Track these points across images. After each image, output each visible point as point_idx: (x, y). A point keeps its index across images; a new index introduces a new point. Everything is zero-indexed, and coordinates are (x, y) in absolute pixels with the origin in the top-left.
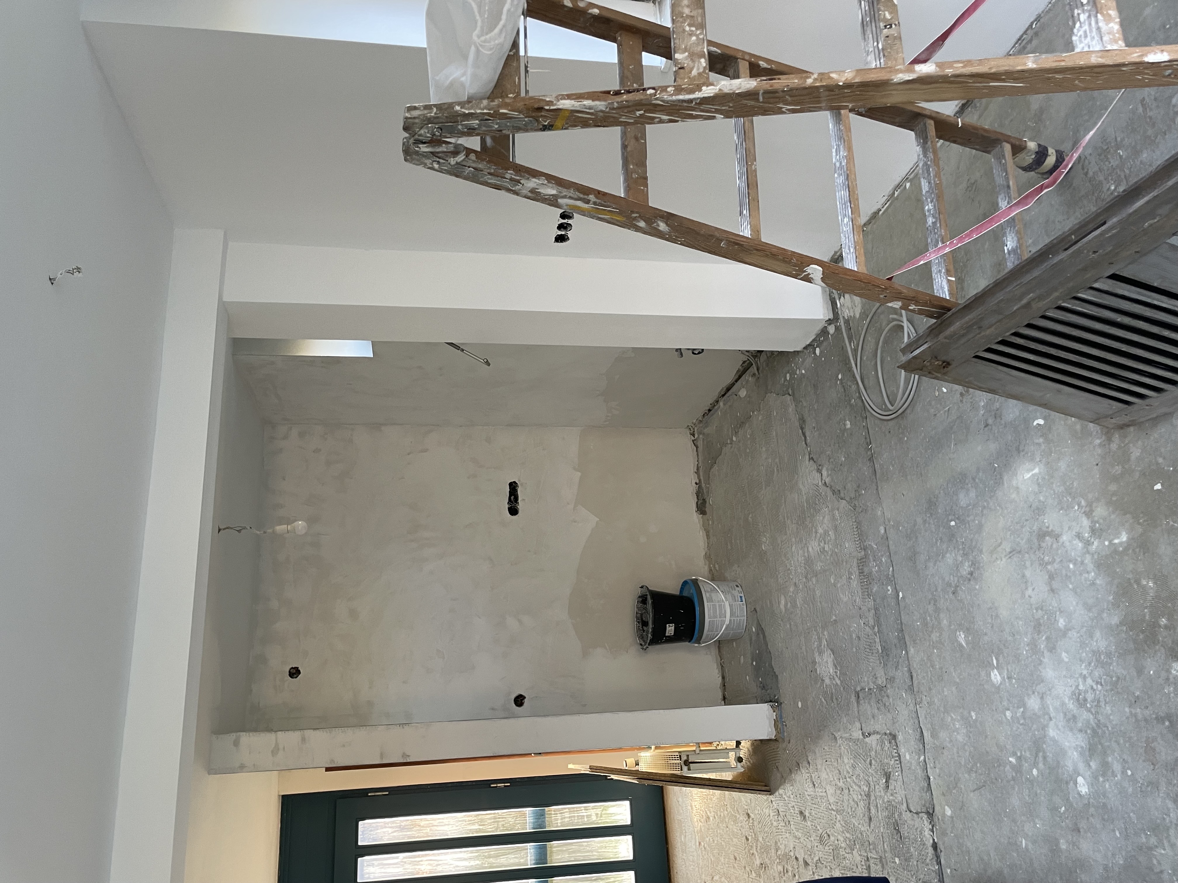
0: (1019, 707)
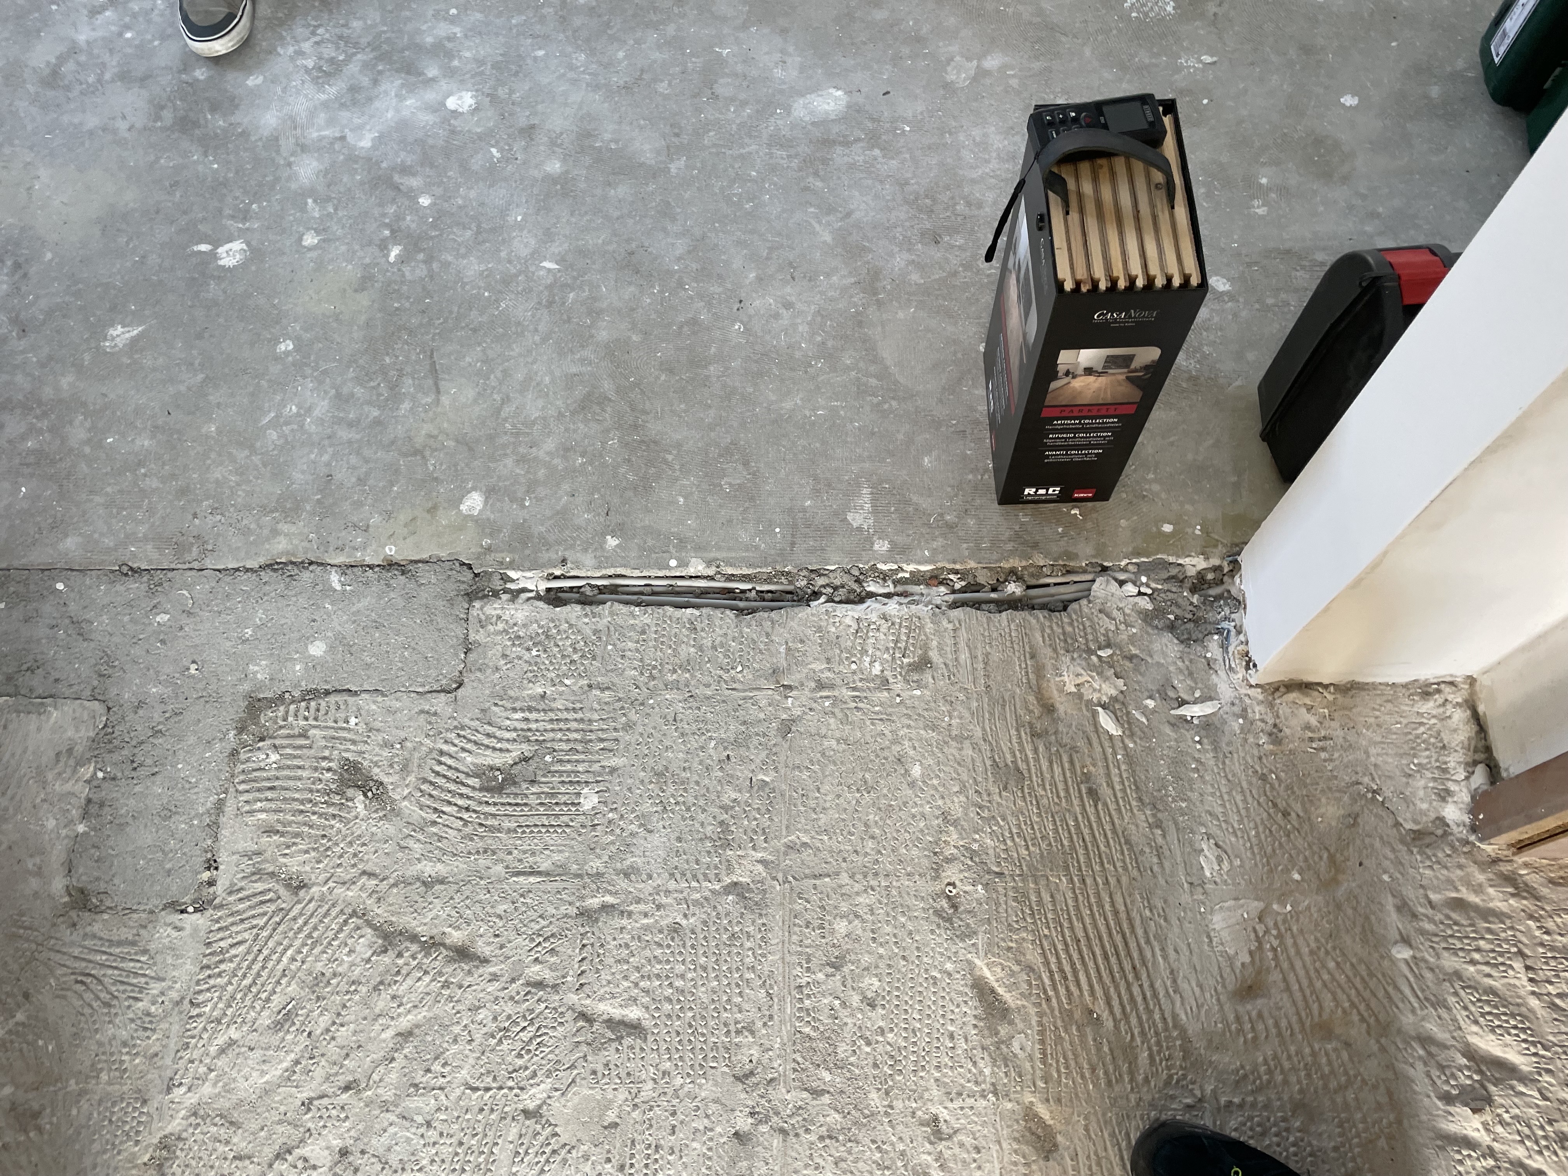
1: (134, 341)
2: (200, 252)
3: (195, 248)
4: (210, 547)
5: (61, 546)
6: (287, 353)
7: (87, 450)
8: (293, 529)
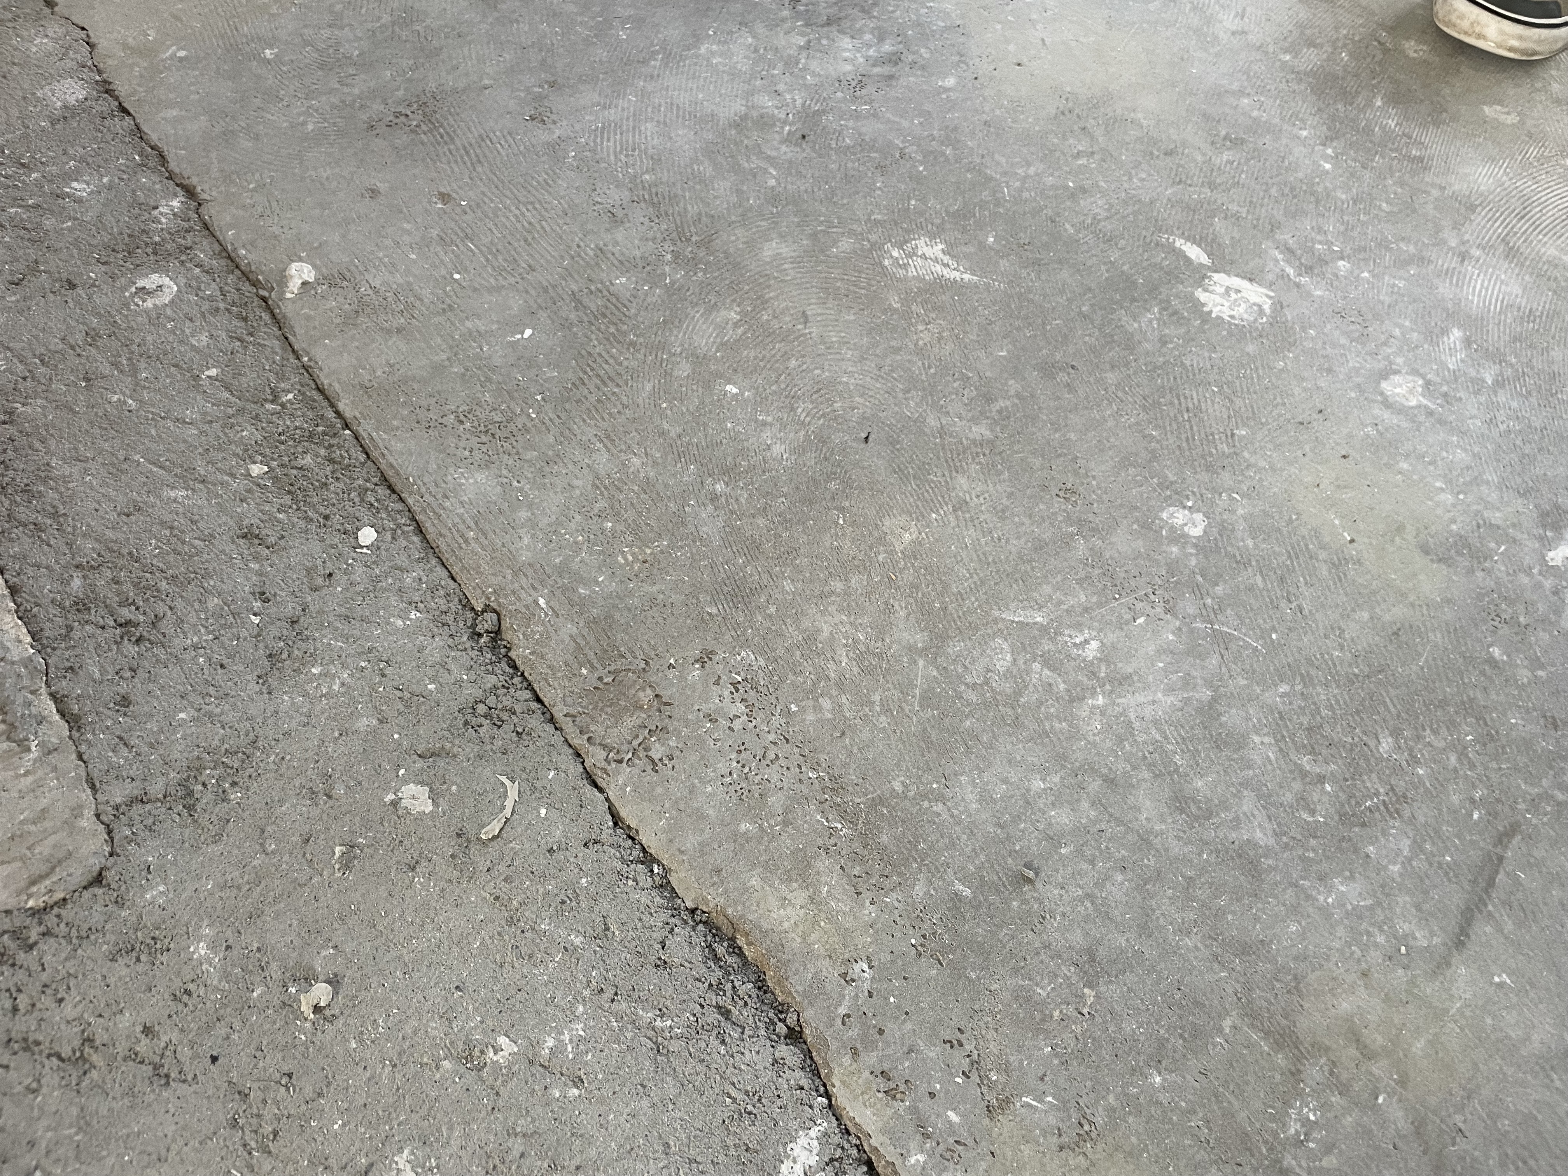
0: (1435, 335)
1: (941, 285)
2: (1181, 254)
3: (1179, 243)
4: (657, 752)
5: (455, 475)
6: (1178, 537)
7: (684, 370)
8: (841, 905)
